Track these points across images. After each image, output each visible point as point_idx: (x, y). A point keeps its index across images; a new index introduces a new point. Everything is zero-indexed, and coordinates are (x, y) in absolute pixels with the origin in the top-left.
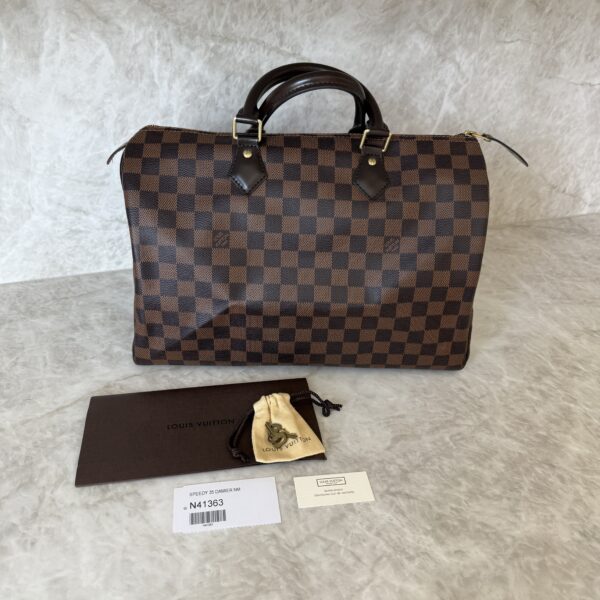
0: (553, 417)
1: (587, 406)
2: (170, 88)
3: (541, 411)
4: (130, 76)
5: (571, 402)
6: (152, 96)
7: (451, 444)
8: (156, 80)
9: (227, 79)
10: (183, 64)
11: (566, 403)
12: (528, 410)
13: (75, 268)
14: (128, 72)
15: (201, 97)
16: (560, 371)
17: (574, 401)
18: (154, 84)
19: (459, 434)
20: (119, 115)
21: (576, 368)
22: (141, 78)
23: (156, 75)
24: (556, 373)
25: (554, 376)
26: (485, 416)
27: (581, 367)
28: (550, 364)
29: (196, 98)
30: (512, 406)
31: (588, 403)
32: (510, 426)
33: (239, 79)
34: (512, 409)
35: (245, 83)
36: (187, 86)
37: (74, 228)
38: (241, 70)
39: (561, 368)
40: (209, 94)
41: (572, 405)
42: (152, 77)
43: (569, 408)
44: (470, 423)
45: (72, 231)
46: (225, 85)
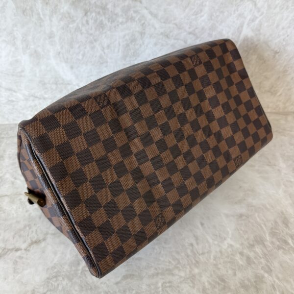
0: (246, 282)
1: (278, 279)
2: (51, 21)
3: (239, 275)
4: (25, 13)
5: (267, 272)
6: (41, 26)
7: (160, 289)
8: (42, 16)
9: (86, 14)
10: (57, 6)
11: (262, 272)
12: (230, 272)
13: (14, 120)
14: (24, 11)
15: (71, 26)
16: (272, 243)
17: (269, 271)
18: (40, 19)
19: (170, 282)
20: (23, 37)
21: (286, 242)
22: (33, 15)
23: (41, 13)
24: (268, 243)
25: (265, 246)
26: (196, 271)
27: (290, 241)
28: (267, 235)
29: (68, 27)
30: (220, 266)
31: (280, 276)
32: (210, 284)
33: (94, 14)
34: (219, 269)
35: (98, 17)
36: (61, 19)
37: (10, 99)
38: (94, 9)
39: (274, 240)
40: (75, 24)
41: (266, 275)
42: (39, 14)
43: (263, 277)
44: (183, 274)
45: (9, 101)
46: (85, 18)
